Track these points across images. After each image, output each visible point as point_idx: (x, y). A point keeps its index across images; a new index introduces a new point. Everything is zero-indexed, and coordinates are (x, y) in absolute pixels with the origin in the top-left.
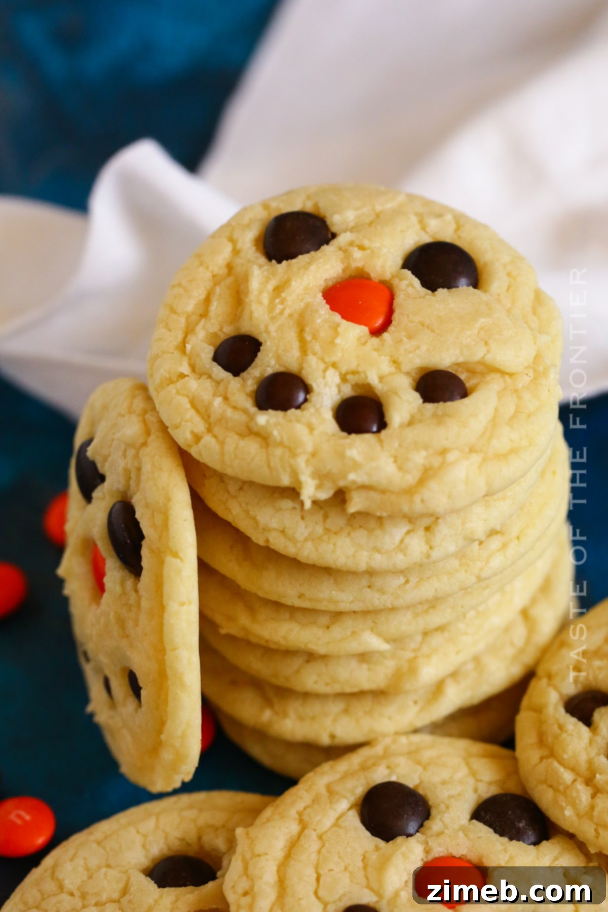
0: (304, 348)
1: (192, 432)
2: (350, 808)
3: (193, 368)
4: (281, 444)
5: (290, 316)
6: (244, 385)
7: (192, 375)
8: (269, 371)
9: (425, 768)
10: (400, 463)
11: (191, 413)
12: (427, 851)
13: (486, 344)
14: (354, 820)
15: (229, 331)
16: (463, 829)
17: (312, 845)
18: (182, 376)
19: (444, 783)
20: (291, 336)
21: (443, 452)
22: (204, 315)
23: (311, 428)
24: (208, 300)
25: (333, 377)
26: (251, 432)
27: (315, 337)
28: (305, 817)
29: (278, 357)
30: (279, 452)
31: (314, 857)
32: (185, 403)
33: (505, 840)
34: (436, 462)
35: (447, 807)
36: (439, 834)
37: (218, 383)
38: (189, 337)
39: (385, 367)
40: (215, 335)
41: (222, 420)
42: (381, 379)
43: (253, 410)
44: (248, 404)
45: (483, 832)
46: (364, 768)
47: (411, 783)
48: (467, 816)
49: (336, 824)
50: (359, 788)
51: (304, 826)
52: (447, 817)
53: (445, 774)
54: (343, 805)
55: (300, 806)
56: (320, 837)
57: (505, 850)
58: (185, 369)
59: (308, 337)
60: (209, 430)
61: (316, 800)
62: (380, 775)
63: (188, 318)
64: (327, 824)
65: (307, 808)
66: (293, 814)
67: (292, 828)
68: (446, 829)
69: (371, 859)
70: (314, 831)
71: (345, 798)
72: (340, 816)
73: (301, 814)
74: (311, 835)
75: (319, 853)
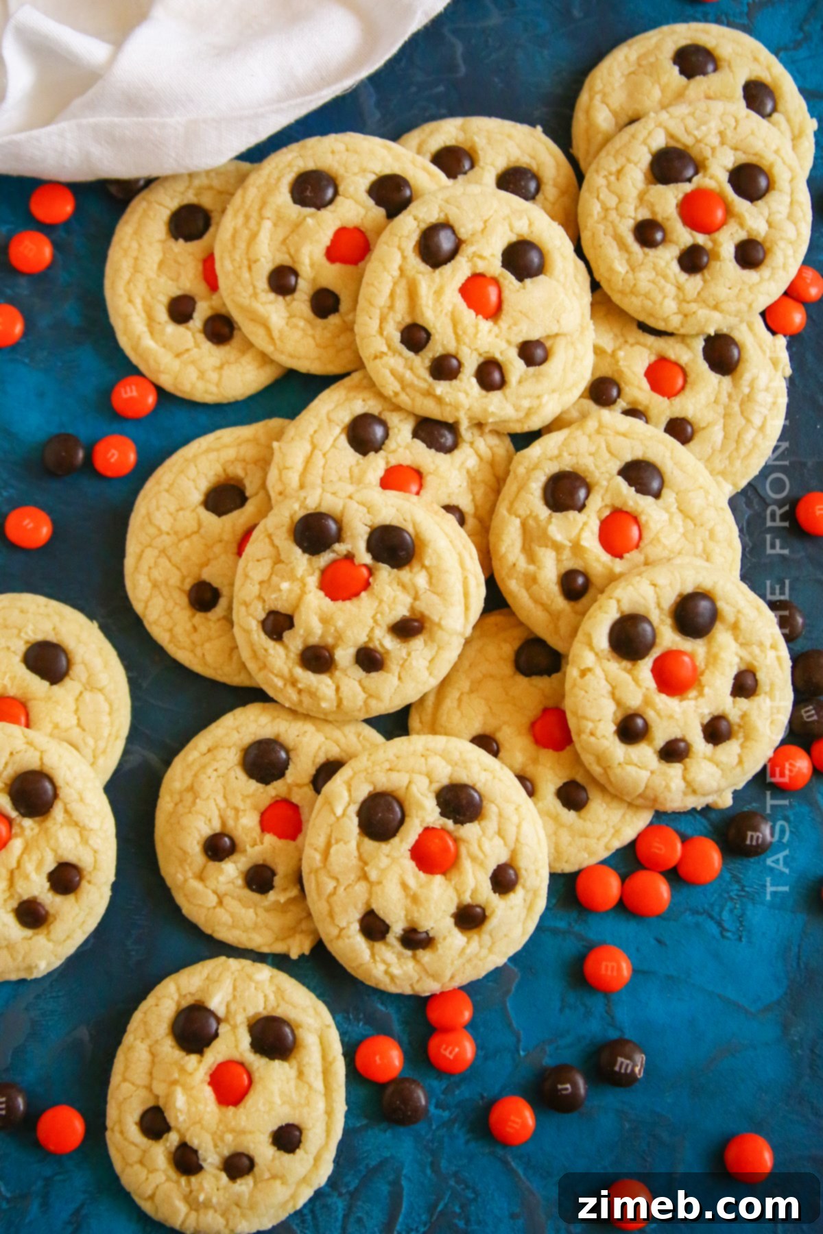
0: (458, 339)
1: (393, 391)
2: (341, 433)
3: (389, 347)
4: (450, 404)
5: (446, 314)
6: (423, 361)
7: (390, 353)
8: (437, 355)
10: (517, 409)
11: (391, 379)
12: (387, 462)
13: (558, 321)
14: (343, 441)
15: (408, 320)
16: (407, 447)
17: (319, 461)
18: (383, 353)
20: (450, 331)
21: (539, 397)
22: (391, 307)
23: (467, 394)
24: (392, 295)
25: (475, 355)
26: (429, 393)
27: (465, 332)
28: (315, 441)
29: (443, 345)
30: (448, 409)
31: (321, 471)
32: (387, 373)
33: (433, 451)
34: (535, 403)
35: (399, 430)
36: (394, 451)
37: (406, 359)
38: (384, 325)
39: (504, 345)
40: (399, 323)
41: (412, 385)
42: (501, 353)
43: (430, 379)
44: (425, 374)
45: (420, 445)
47: (375, 413)
48: (410, 436)
49: (333, 446)
50: (345, 419)
51: (314, 447)
52: (399, 439)
54: (338, 430)
55: (311, 431)
56: (324, 455)
57: (433, 461)
58: (385, 349)
59: (460, 332)
60: (403, 388)
61: (320, 425)
63: (381, 309)
64: (328, 445)
65: (315, 432)
66: (307, 437)
67: (308, 447)
68: (399, 446)
69: (356, 471)
70: (320, 450)
71: (338, 425)
72: (336, 440)
73: (312, 437)
74: (318, 454)
75: (324, 467)
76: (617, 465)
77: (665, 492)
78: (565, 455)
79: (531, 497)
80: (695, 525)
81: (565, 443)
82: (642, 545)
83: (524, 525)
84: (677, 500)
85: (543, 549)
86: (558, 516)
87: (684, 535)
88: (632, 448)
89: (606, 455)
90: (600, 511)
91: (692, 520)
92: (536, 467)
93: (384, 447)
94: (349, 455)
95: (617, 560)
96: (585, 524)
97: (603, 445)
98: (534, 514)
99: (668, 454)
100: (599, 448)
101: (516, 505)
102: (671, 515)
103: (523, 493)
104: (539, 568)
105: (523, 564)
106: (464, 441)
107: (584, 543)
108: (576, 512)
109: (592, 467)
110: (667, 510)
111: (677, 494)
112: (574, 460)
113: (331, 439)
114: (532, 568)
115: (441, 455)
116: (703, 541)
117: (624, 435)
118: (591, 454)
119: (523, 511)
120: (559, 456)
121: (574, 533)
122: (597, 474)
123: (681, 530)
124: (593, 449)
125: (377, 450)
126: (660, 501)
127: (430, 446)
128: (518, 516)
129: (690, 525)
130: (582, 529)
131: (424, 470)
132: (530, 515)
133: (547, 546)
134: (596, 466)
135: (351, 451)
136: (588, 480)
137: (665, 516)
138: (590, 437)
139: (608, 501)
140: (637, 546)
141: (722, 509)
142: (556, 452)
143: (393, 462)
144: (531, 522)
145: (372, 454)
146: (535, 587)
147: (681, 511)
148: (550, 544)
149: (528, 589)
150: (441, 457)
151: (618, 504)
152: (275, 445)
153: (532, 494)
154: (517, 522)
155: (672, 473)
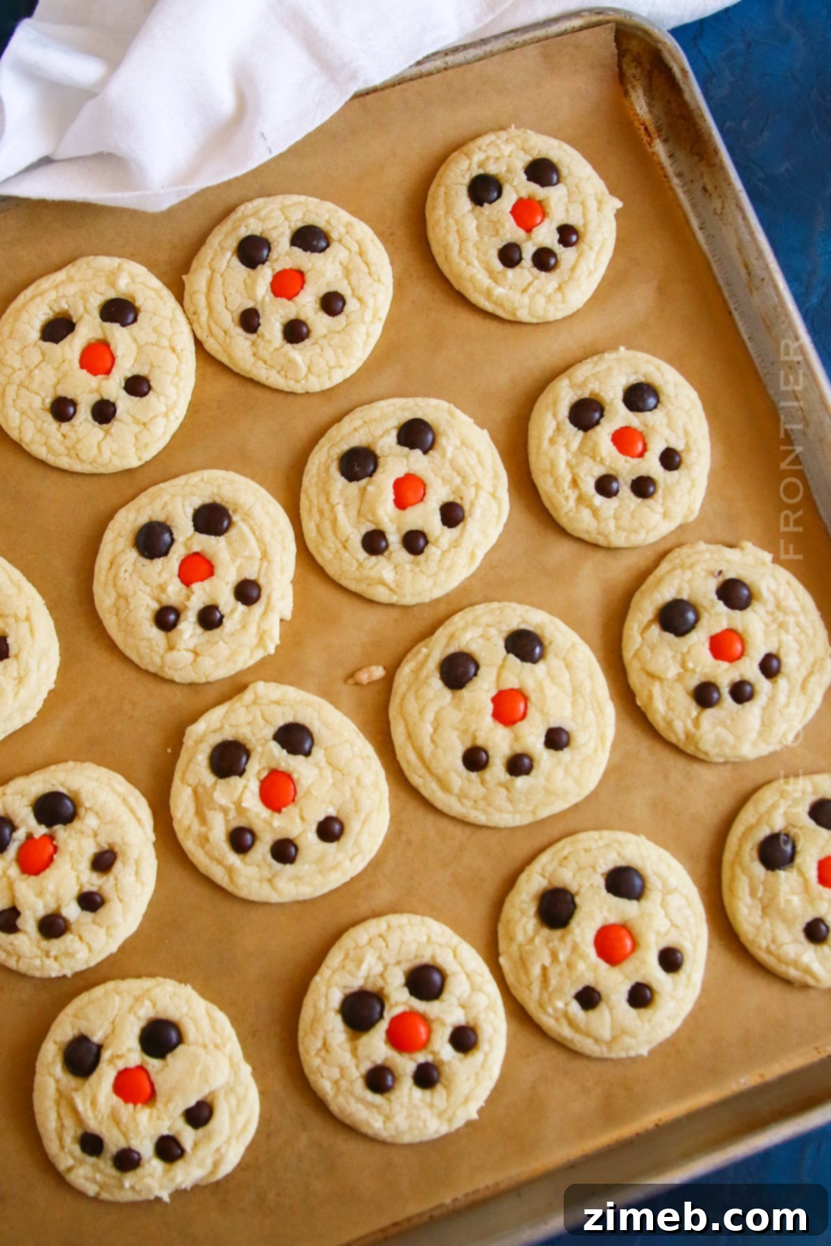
0: (125, 1135)
2: (232, 256)
9: (263, 222)
12: (273, 270)
14: (236, 262)
16: (288, 254)
17: (218, 281)
19: (274, 228)
20: (115, 1132)
28: (213, 266)
31: (221, 288)
33: (309, 253)
35: (278, 243)
36: (277, 260)
45: (297, 251)
46: (235, 229)
47: (258, 233)
48: (288, 244)
49: (228, 266)
50: (233, 243)
51: (213, 271)
52: (279, 248)
53: (273, 223)
54: (229, 254)
55: (209, 259)
56: (222, 275)
57: (310, 261)
61: (215, 254)
62: (243, 232)
64: (223, 267)
65: (212, 260)
66: (206, 264)
67: (208, 272)
68: (280, 255)
69: (249, 281)
70: (219, 272)
71: (229, 250)
72: (229, 262)
73: (210, 264)
74: (217, 276)
75: (223, 285)
76: (270, 731)
77: (315, 750)
78: (227, 726)
79: (198, 767)
80: (343, 775)
81: (225, 717)
82: (297, 798)
83: (195, 792)
84: (326, 755)
85: (212, 812)
86: (222, 782)
87: (334, 785)
88: (284, 714)
89: (261, 722)
90: (259, 773)
91: (340, 770)
92: (201, 740)
93: (269, 258)
94: (240, 270)
95: (276, 815)
96: (245, 787)
97: (259, 714)
98: (202, 783)
99: (316, 716)
100: (254, 718)
101: (187, 775)
102: (321, 769)
103: (192, 766)
104: (210, 829)
105: (196, 827)
106: (333, 240)
107: (245, 804)
108: (237, 778)
109: (249, 736)
110: (317, 765)
111: (325, 749)
112: (234, 731)
113: (225, 262)
114: (203, 829)
115: (316, 255)
116: (351, 789)
117: (278, 703)
118: (249, 724)
119: (192, 779)
120: (222, 728)
121: (236, 797)
122: (254, 741)
123: (331, 781)
124: (250, 719)
125: (263, 263)
126: (310, 759)
127: (305, 250)
128: (189, 785)
129: (339, 775)
130: (243, 792)
131: (304, 269)
132: (199, 784)
133: (215, 809)
134: (254, 734)
135: (243, 268)
136: (248, 746)
137: (315, 771)
138: (247, 707)
139: (264, 764)
140: (293, 800)
141: (368, 757)
142: (218, 725)
143: (278, 268)
144: (200, 790)
145: (260, 267)
146: (208, 846)
147: (330, 764)
148: (217, 807)
149: (203, 847)
150: (316, 257)
151: (274, 766)
152: (184, 277)
153: (199, 764)
154: (189, 791)
155: (320, 732)
